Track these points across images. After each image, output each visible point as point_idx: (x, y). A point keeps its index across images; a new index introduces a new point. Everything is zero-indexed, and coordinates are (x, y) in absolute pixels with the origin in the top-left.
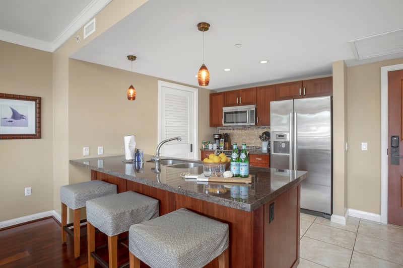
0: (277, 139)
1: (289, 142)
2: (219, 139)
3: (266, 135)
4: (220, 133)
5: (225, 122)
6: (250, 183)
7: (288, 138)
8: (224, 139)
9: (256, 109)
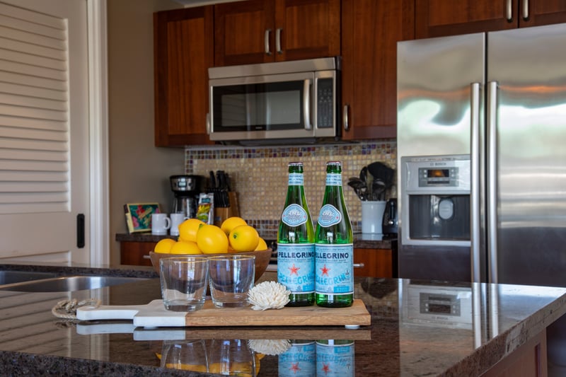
0: (421, 185)
1: (467, 197)
2: (193, 195)
3: (376, 177)
4: (195, 173)
5: (218, 127)
6: (362, 327)
7: (465, 181)
8: (211, 197)
9: (340, 74)
